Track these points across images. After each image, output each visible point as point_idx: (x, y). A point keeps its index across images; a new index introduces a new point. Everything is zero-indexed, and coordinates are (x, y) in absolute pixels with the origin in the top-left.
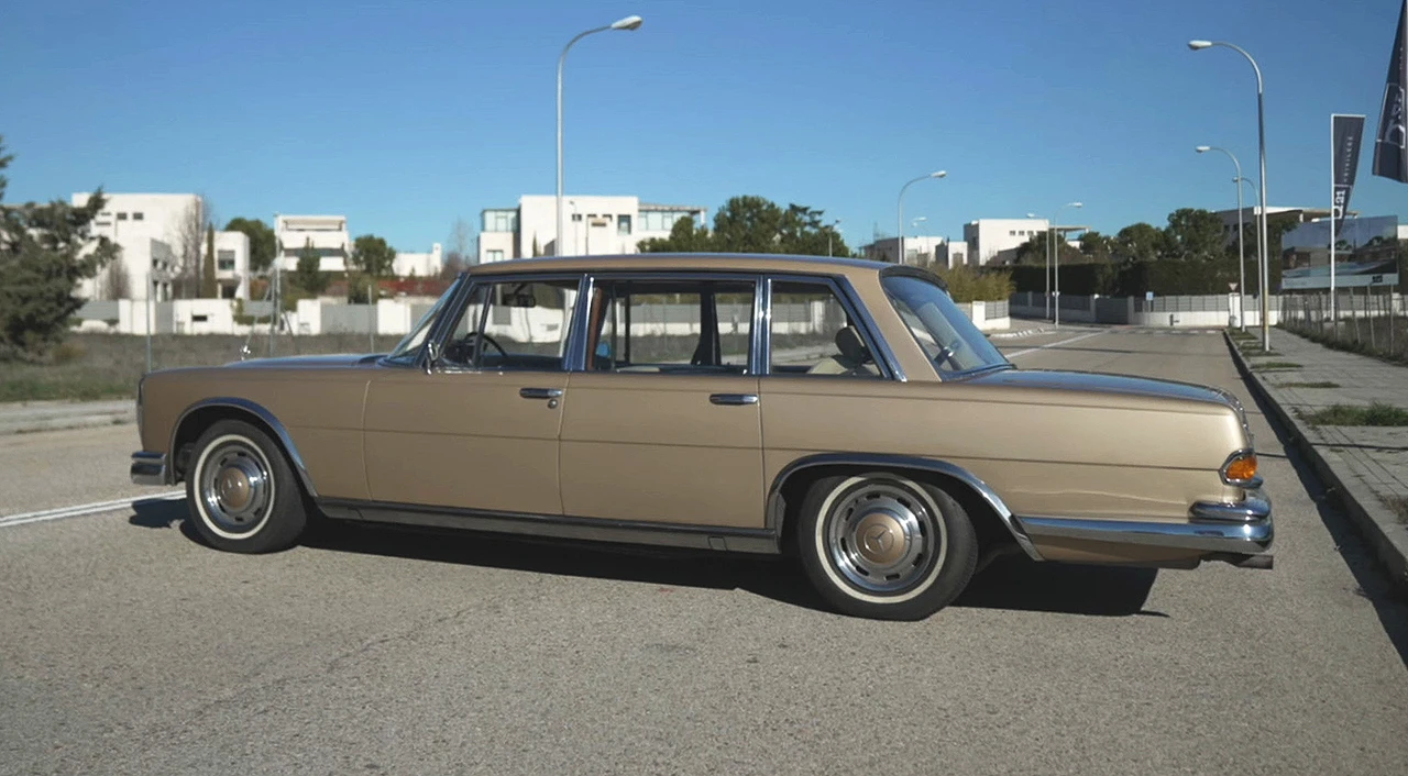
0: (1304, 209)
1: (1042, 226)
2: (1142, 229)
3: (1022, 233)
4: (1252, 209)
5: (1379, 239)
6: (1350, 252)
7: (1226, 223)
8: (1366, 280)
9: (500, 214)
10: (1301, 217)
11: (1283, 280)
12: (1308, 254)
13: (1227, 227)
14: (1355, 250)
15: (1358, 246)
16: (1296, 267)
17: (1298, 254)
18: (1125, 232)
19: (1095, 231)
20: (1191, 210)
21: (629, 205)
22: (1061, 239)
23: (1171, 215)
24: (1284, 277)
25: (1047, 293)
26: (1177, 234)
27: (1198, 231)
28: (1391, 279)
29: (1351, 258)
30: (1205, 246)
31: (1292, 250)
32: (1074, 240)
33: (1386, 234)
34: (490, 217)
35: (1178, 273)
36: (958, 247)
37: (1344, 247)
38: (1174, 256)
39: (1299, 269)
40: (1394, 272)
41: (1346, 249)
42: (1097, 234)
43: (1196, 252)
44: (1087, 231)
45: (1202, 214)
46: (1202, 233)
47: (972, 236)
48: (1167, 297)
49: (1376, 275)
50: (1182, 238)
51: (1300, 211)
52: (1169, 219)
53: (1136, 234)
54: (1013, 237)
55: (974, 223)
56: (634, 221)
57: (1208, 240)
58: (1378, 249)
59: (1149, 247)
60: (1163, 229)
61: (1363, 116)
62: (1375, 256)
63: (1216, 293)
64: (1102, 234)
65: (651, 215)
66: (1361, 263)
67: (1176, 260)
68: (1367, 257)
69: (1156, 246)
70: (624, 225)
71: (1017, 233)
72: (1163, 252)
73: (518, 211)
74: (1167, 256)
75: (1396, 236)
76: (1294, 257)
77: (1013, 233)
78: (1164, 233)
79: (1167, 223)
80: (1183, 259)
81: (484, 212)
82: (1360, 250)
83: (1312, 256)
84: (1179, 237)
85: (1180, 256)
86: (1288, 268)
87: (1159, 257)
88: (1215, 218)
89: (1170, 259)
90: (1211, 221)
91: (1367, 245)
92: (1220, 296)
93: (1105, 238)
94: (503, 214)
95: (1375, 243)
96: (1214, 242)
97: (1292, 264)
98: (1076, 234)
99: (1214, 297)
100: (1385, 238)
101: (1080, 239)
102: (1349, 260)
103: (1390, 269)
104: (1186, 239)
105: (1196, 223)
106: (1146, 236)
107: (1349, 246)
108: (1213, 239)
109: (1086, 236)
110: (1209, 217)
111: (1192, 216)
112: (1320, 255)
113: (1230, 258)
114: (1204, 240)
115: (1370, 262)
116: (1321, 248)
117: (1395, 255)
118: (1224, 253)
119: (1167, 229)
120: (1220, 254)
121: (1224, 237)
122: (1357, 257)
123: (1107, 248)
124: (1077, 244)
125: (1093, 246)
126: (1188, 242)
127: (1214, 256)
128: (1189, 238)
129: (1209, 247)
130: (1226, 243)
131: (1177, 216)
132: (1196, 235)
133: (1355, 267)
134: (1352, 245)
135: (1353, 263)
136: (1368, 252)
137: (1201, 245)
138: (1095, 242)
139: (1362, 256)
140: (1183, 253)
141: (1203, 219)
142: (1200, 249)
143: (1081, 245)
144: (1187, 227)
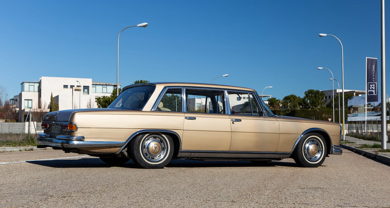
0: (356, 91)
2: (293, 97)
4: (336, 90)
6: (372, 108)
7: (326, 96)
9: (31, 84)
10: (355, 93)
11: (348, 118)
12: (357, 108)
13: (326, 97)
14: (374, 107)
15: (375, 105)
16: (353, 113)
17: (353, 108)
18: (287, 98)
19: (274, 97)
20: (314, 90)
21: (88, 82)
23: (306, 92)
24: (349, 116)
26: (308, 100)
27: (316, 98)
29: (373, 110)
30: (319, 104)
31: (351, 107)
34: (26, 85)
35: (308, 115)
37: (371, 106)
39: (354, 113)
41: (371, 107)
42: (275, 99)
43: (315, 106)
44: (270, 97)
45: (317, 92)
46: (317, 99)
50: (310, 101)
51: (354, 92)
52: (305, 94)
53: (292, 99)
56: (90, 88)
57: (320, 102)
59: (298, 104)
60: (303, 97)
61: (377, 59)
64: (277, 99)
65: (97, 87)
66: (376, 112)
67: (307, 109)
68: (378, 110)
69: (300, 104)
70: (86, 90)
72: (302, 106)
73: (40, 83)
74: (304, 108)
76: (352, 109)
78: (303, 99)
80: (310, 109)
81: (22, 83)
82: (376, 107)
83: (359, 108)
84: (309, 101)
85: (309, 108)
86: (350, 113)
87: (301, 108)
88: (322, 93)
89: (305, 109)
90: (321, 95)
91: (378, 105)
93: (278, 100)
94: (33, 84)
96: (322, 103)
97: (351, 112)
98: (267, 98)
101: (269, 100)
102: (372, 111)
104: (312, 102)
105: (315, 95)
106: (296, 100)
107: (372, 106)
108: (321, 102)
109: (271, 99)
110: (320, 93)
111: (313, 93)
112: (361, 109)
113: (328, 109)
114: (318, 102)
115: (379, 111)
116: (362, 106)
117: (389, 109)
118: (326, 107)
119: (304, 98)
120: (324, 108)
121: (326, 101)
122: (375, 110)
123: (279, 104)
124: (267, 102)
125: (274, 103)
126: (312, 103)
127: (322, 108)
128: (313, 101)
129: (320, 105)
130: (326, 103)
131: (308, 92)
132: (315, 100)
133: (374, 113)
134: (373, 105)
135: (373, 112)
136: (379, 108)
137: (317, 104)
138: (274, 102)
139: (377, 109)
140: (310, 107)
141: (318, 94)
142: (317, 105)
143: (269, 103)
144: (312, 97)
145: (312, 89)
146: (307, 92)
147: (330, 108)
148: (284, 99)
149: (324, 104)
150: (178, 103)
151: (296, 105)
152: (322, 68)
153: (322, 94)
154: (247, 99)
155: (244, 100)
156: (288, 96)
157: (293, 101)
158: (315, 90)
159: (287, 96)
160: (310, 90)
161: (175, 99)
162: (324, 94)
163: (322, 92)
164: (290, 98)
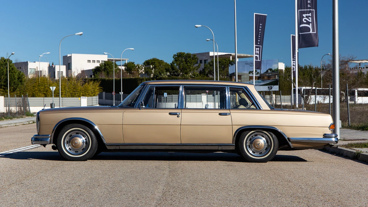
1: (104, 58)
3: (94, 61)
4: (209, 53)
5: (271, 69)
6: (258, 75)
8: (265, 89)
10: (231, 57)
13: (201, 62)
14: (261, 75)
15: (262, 73)
18: (148, 63)
19: (132, 62)
20: (184, 53)
22: (116, 66)
25: (114, 93)
26: (177, 65)
27: (187, 63)
28: (276, 88)
30: (190, 71)
31: (233, 74)
32: (120, 66)
33: (274, 67)
36: (61, 69)
37: (256, 73)
38: (175, 75)
40: (277, 85)
42: (133, 63)
44: (127, 61)
45: (188, 56)
46: (189, 64)
47: (67, 62)
48: (173, 95)
49: (269, 86)
50: (179, 67)
51: (231, 55)
52: (173, 58)
54: (89, 63)
55: (69, 55)
57: (192, 68)
58: (270, 74)
59: (165, 71)
61: (266, 15)
62: (269, 77)
63: (196, 94)
66: (263, 81)
68: (266, 78)
69: (167, 70)
71: (91, 61)
72: (170, 73)
74: (172, 75)
75: (278, 68)
76: (234, 77)
77: (89, 61)
78: (171, 64)
79: (173, 59)
82: (263, 74)
83: (242, 76)
85: (178, 75)
91: (266, 72)
92: (198, 95)
93: (137, 65)
95: (269, 71)
96: (194, 69)
97: (233, 80)
98: (122, 63)
99: (195, 95)
100: (273, 69)
101: (125, 65)
102: (258, 79)
103: (275, 83)
104: (181, 67)
105: (186, 59)
106: (162, 65)
107: (258, 73)
108: (194, 67)
109: (128, 63)
110: (192, 57)
111: (184, 57)
112: (245, 76)
113: (202, 77)
114: (189, 68)
115: (267, 80)
116: (246, 73)
117: (278, 77)
118: (199, 74)
119: (173, 62)
120: (197, 75)
121: (199, 67)
122: (262, 77)
123: (138, 71)
124: (123, 68)
125: (132, 69)
126: (182, 69)
127: (195, 75)
128: (183, 67)
129: (192, 72)
130: (199, 70)
131: (177, 56)
132: (186, 65)
133: (261, 83)
134: (260, 72)
135: (260, 81)
136: (266, 76)
137: (188, 70)
138: (132, 67)
139: (263, 77)
140: (180, 74)
141: (189, 57)
142: (188, 72)
143: (125, 68)
144: (182, 61)
145: (182, 52)
146: (175, 55)
147: (205, 75)
148: (144, 63)
149: (197, 70)
150: (11, 69)
151: (162, 72)
152: (200, 26)
153: (195, 58)
154: (97, 62)
155: (94, 63)
156: (150, 60)
157: (158, 66)
158: (186, 53)
159: (147, 60)
160: (180, 53)
161: (6, 64)
162: (197, 58)
163: (195, 55)
164: (155, 63)
